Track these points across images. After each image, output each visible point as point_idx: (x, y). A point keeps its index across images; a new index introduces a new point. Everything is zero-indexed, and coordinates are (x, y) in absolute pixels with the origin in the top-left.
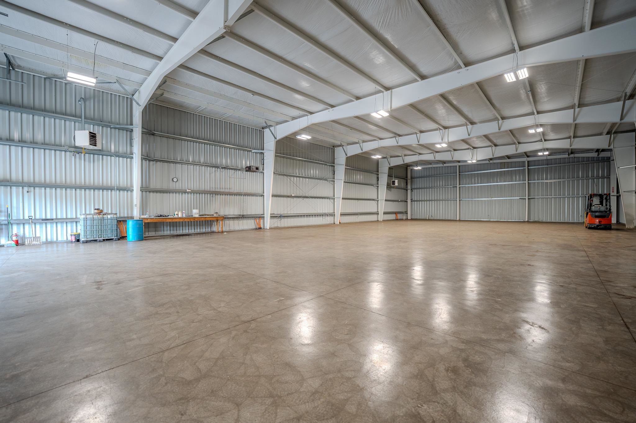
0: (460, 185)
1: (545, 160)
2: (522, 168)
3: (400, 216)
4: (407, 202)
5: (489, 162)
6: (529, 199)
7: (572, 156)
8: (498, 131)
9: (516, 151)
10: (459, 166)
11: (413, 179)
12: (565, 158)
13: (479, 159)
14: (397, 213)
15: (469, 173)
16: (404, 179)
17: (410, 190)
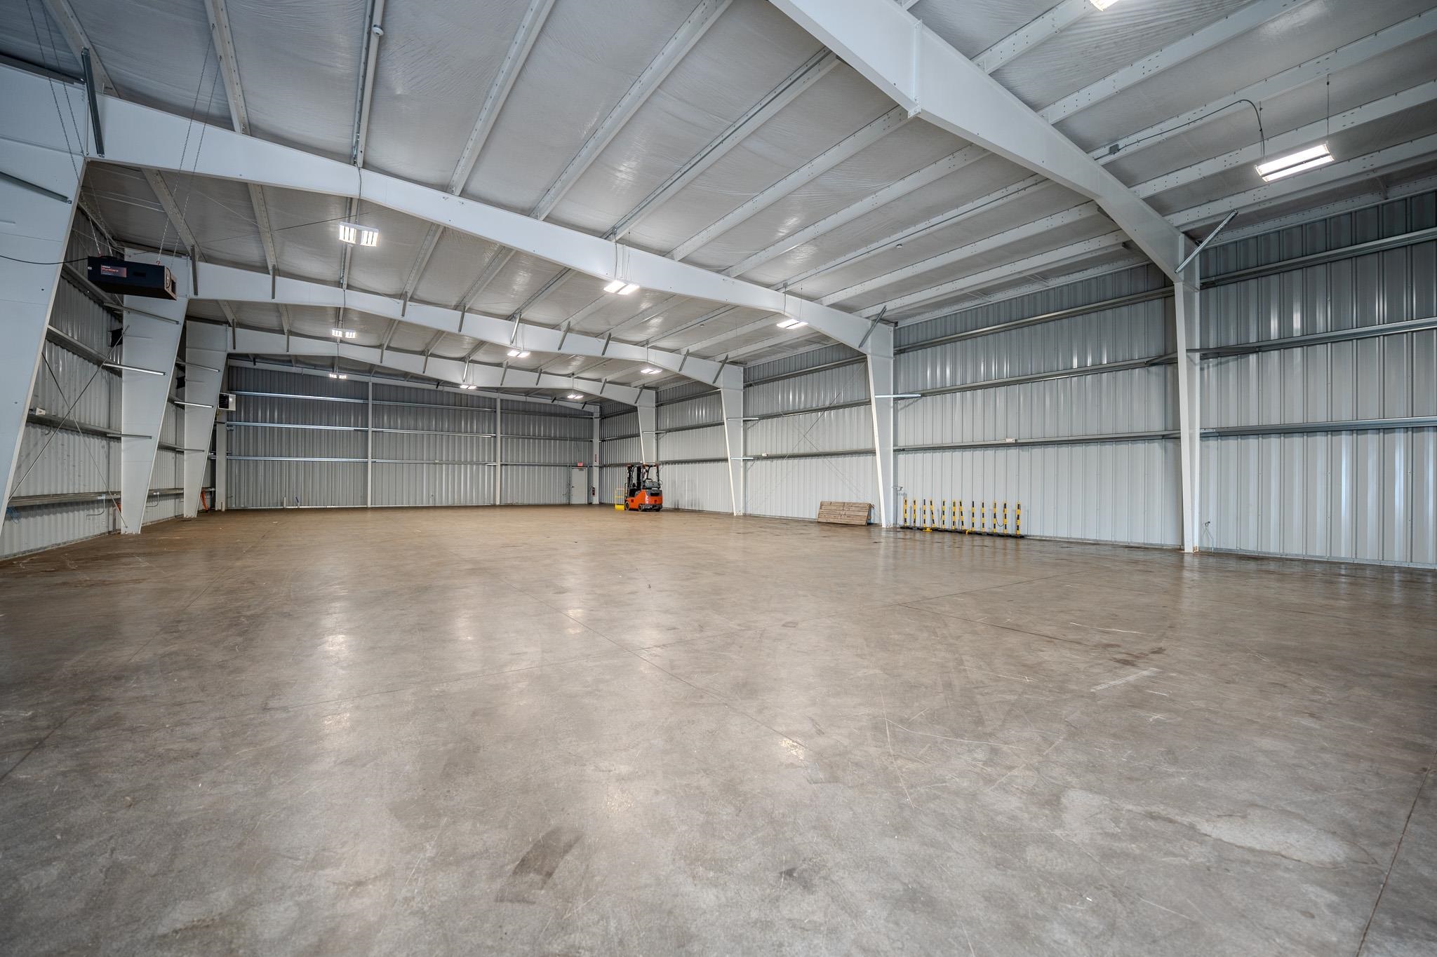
0: (373, 427)
1: (523, 402)
2: (490, 410)
4: (214, 459)
6: (502, 465)
8: (600, 355)
12: (547, 404)
15: (392, 403)
17: (225, 425)
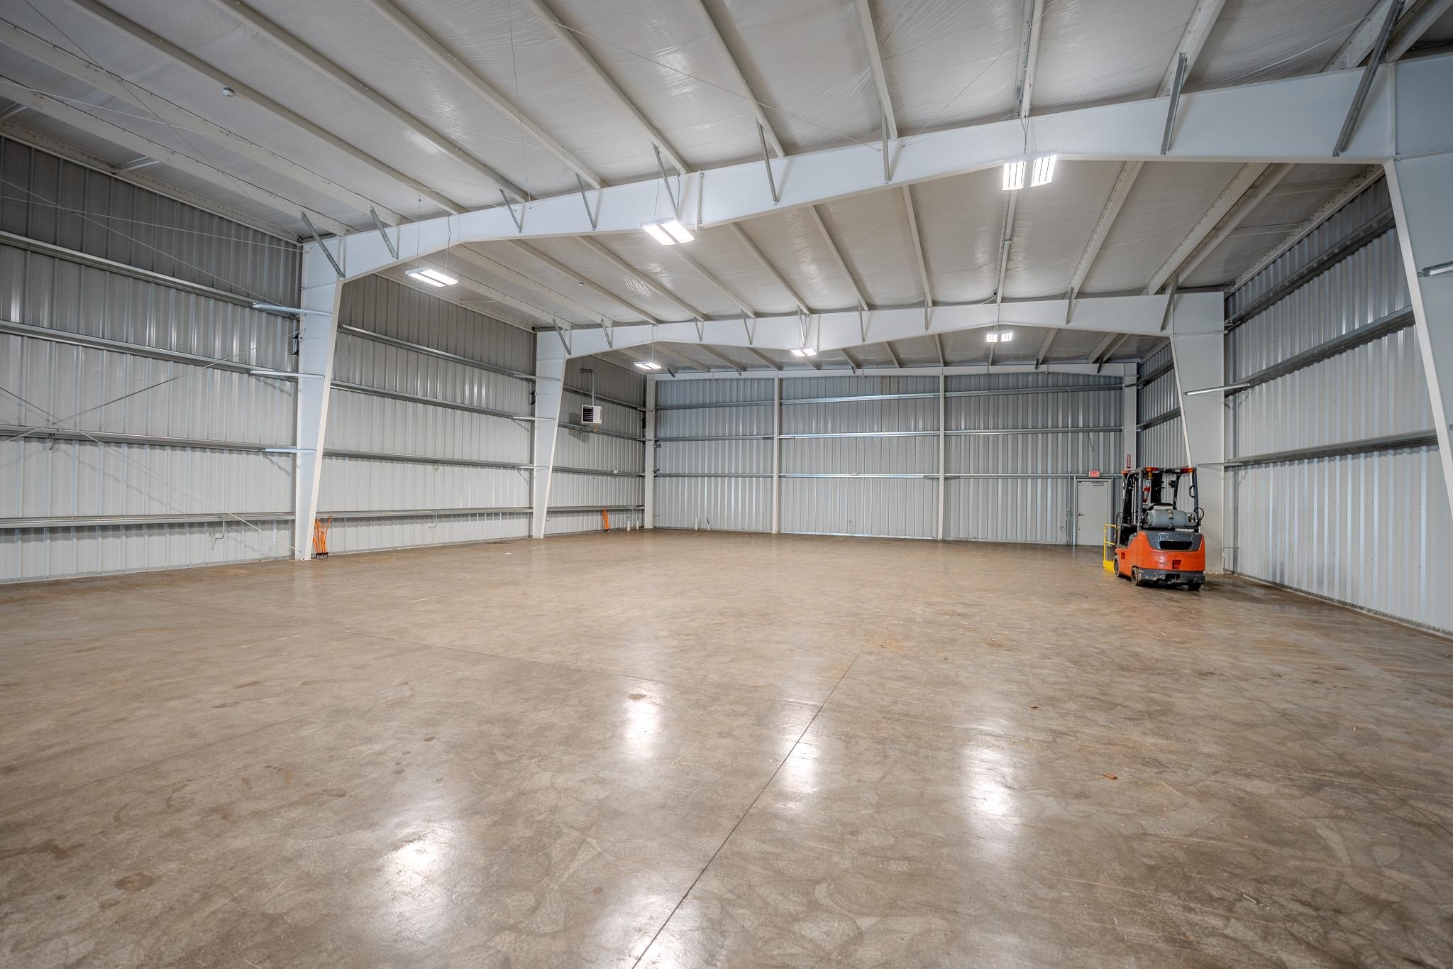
0: (780, 433)
1: (985, 375)
2: (931, 395)
3: (615, 521)
4: (643, 477)
5: (853, 374)
6: (946, 479)
7: (1043, 368)
9: (927, 328)
10: (781, 380)
11: (662, 412)
12: (1028, 374)
13: (824, 347)
14: (607, 511)
15: (804, 401)
16: (636, 408)
17: (653, 442)
